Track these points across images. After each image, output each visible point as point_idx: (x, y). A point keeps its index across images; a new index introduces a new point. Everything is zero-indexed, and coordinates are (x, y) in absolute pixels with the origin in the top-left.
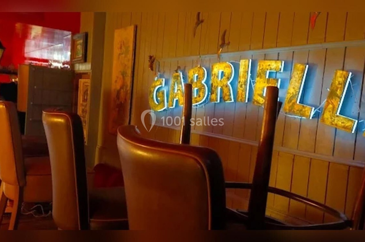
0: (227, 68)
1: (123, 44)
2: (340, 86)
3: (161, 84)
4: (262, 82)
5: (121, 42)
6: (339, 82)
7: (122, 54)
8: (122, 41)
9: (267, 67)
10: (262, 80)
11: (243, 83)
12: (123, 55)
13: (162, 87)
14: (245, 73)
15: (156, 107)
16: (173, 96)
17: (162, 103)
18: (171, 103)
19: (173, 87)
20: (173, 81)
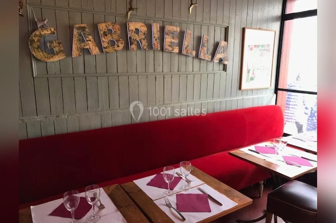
0: (143, 27)
2: (206, 42)
3: (53, 33)
4: (169, 38)
6: (205, 40)
9: (172, 30)
10: (169, 37)
11: (157, 38)
14: (158, 32)
15: (50, 58)
16: (79, 46)
17: (61, 53)
18: (78, 52)
19: (77, 37)
20: (77, 32)
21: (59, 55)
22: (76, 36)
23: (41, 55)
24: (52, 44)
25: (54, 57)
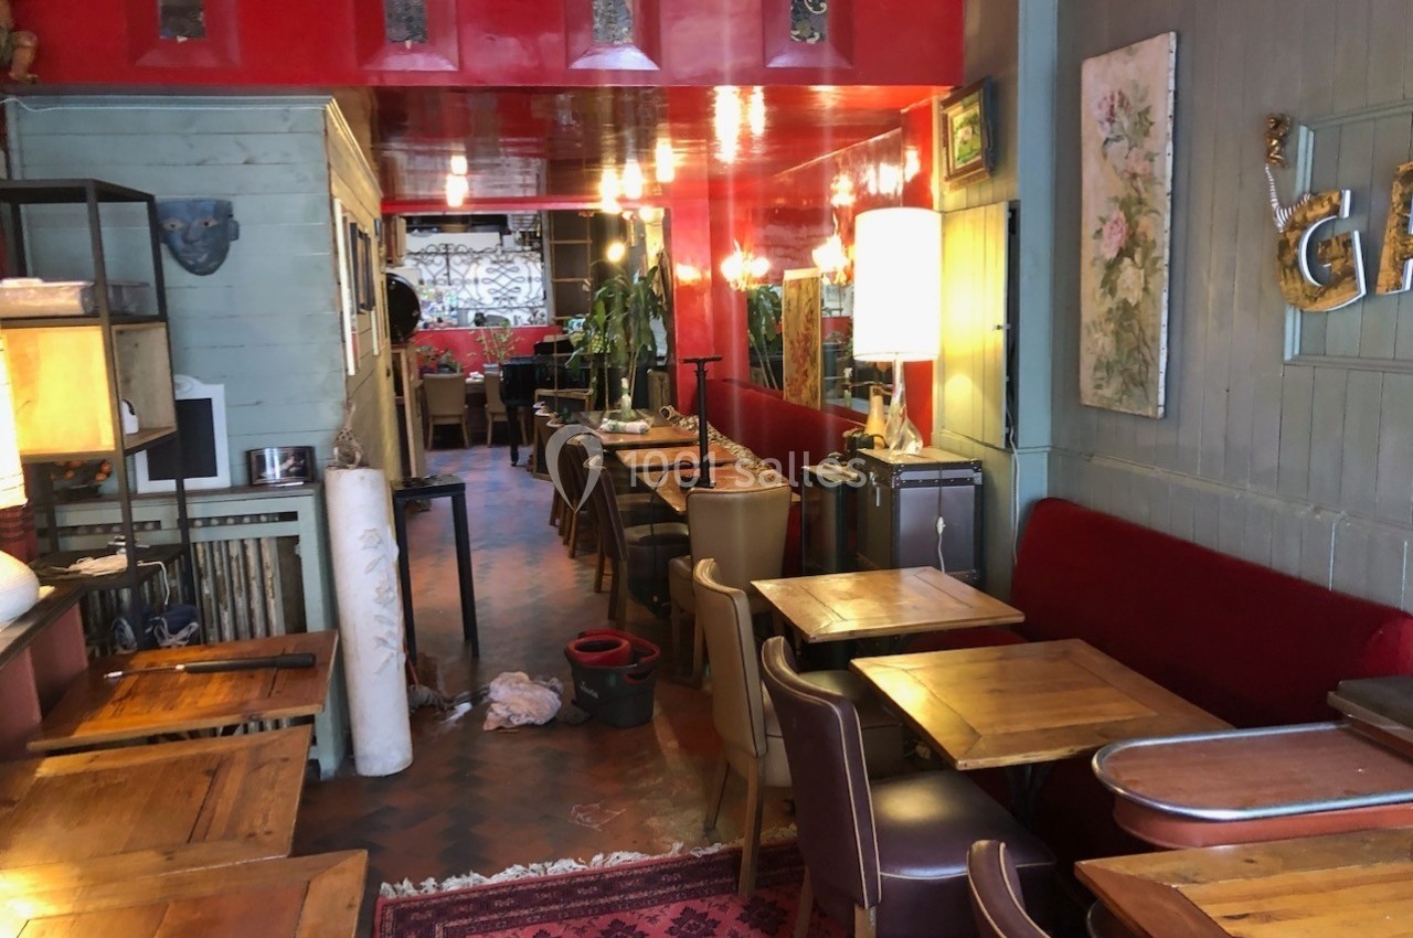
1: (1121, 105)
3: (1336, 210)
5: (1112, 98)
7: (1118, 139)
8: (1117, 97)
12: (1125, 143)
13: (1339, 219)
15: (1316, 299)
16: (1400, 248)
17: (1347, 279)
18: (1394, 274)
19: (1398, 214)
20: (1400, 192)
21: (1340, 289)
22: (1397, 211)
23: (1296, 290)
24: (1328, 250)
25: (1327, 295)
